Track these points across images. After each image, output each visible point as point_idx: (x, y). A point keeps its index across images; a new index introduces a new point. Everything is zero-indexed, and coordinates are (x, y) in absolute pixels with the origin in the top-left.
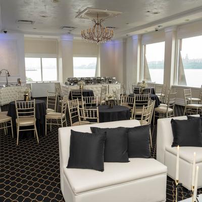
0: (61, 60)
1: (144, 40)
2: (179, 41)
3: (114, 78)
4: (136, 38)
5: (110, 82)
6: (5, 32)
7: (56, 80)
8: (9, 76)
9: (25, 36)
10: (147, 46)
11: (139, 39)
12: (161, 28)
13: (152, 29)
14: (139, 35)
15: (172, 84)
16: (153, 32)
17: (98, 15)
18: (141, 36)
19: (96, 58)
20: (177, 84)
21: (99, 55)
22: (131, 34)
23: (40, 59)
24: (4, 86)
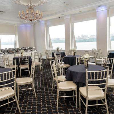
10: (50, 27)
16: (57, 18)
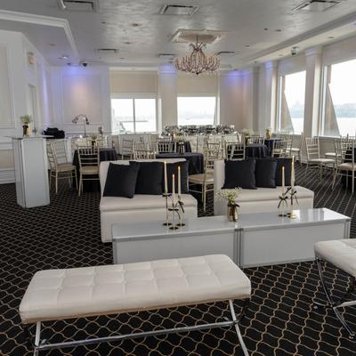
0: (160, 101)
1: (280, 68)
2: (326, 68)
3: (232, 126)
4: (270, 66)
5: (227, 132)
6: (85, 65)
7: (154, 130)
8: (88, 123)
9: (111, 68)
11: (274, 67)
12: (297, 49)
13: (286, 52)
14: (273, 61)
15: (314, 134)
17: (197, 38)
18: (278, 62)
19: (214, 98)
20: (322, 135)
21: (219, 93)
22: (261, 60)
23: (132, 100)
24: (81, 136)
